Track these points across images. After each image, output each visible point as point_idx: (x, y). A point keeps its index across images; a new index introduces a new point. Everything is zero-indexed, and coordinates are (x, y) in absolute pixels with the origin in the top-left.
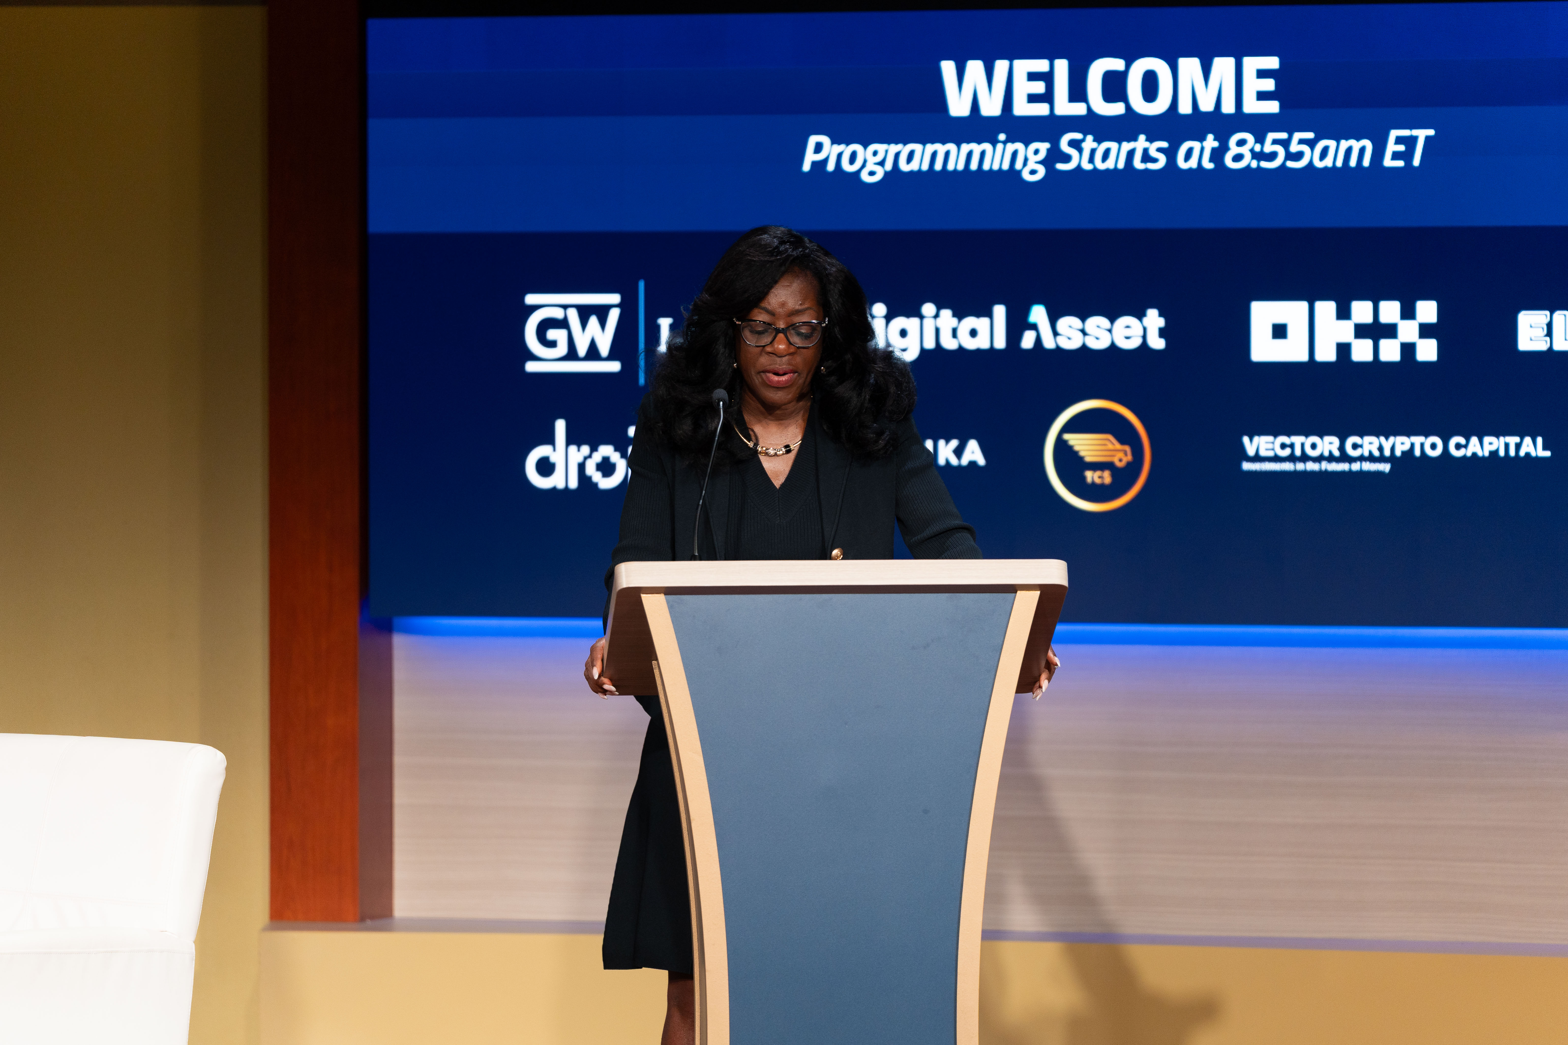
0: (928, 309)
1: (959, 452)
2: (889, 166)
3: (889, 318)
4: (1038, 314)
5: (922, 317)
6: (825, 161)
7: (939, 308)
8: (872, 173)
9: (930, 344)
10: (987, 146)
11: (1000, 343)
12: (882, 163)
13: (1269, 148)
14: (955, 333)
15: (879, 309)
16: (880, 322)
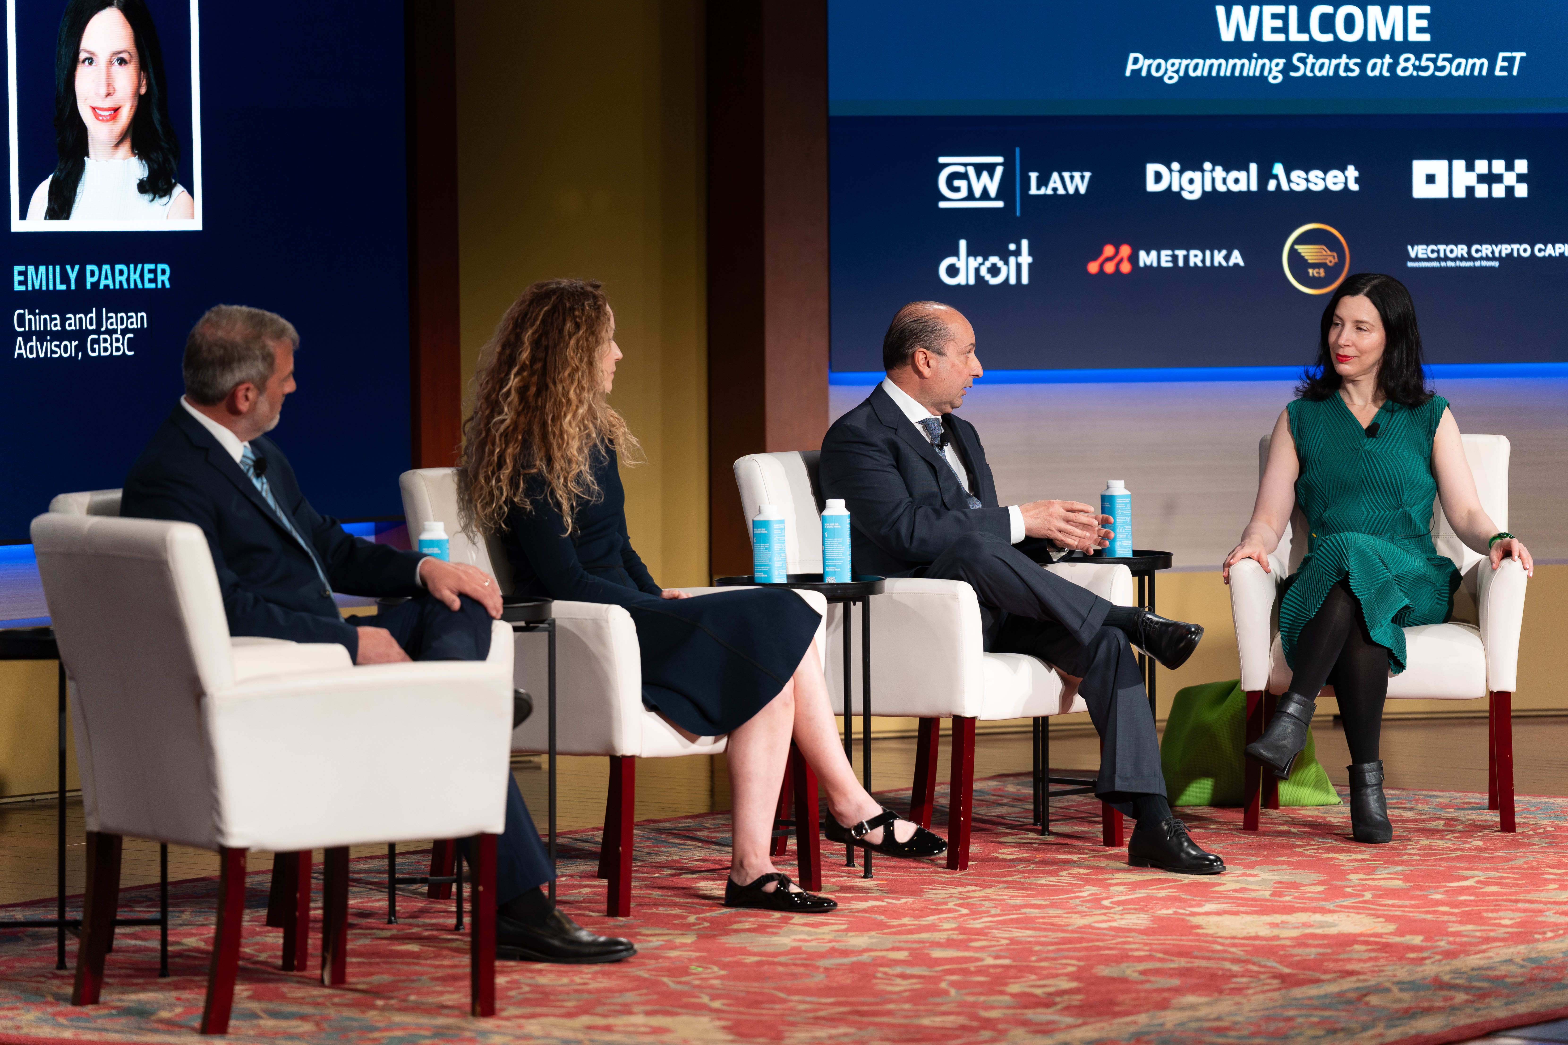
0: (1207, 166)
1: (1227, 258)
2: (1182, 73)
3: (1181, 172)
4: (1278, 169)
5: (1203, 171)
6: (1140, 70)
7: (1214, 165)
8: (1171, 78)
9: (1208, 188)
10: (1245, 61)
11: (1254, 187)
12: (1177, 71)
13: (1424, 63)
14: (1224, 181)
15: (1176, 166)
16: (1176, 175)
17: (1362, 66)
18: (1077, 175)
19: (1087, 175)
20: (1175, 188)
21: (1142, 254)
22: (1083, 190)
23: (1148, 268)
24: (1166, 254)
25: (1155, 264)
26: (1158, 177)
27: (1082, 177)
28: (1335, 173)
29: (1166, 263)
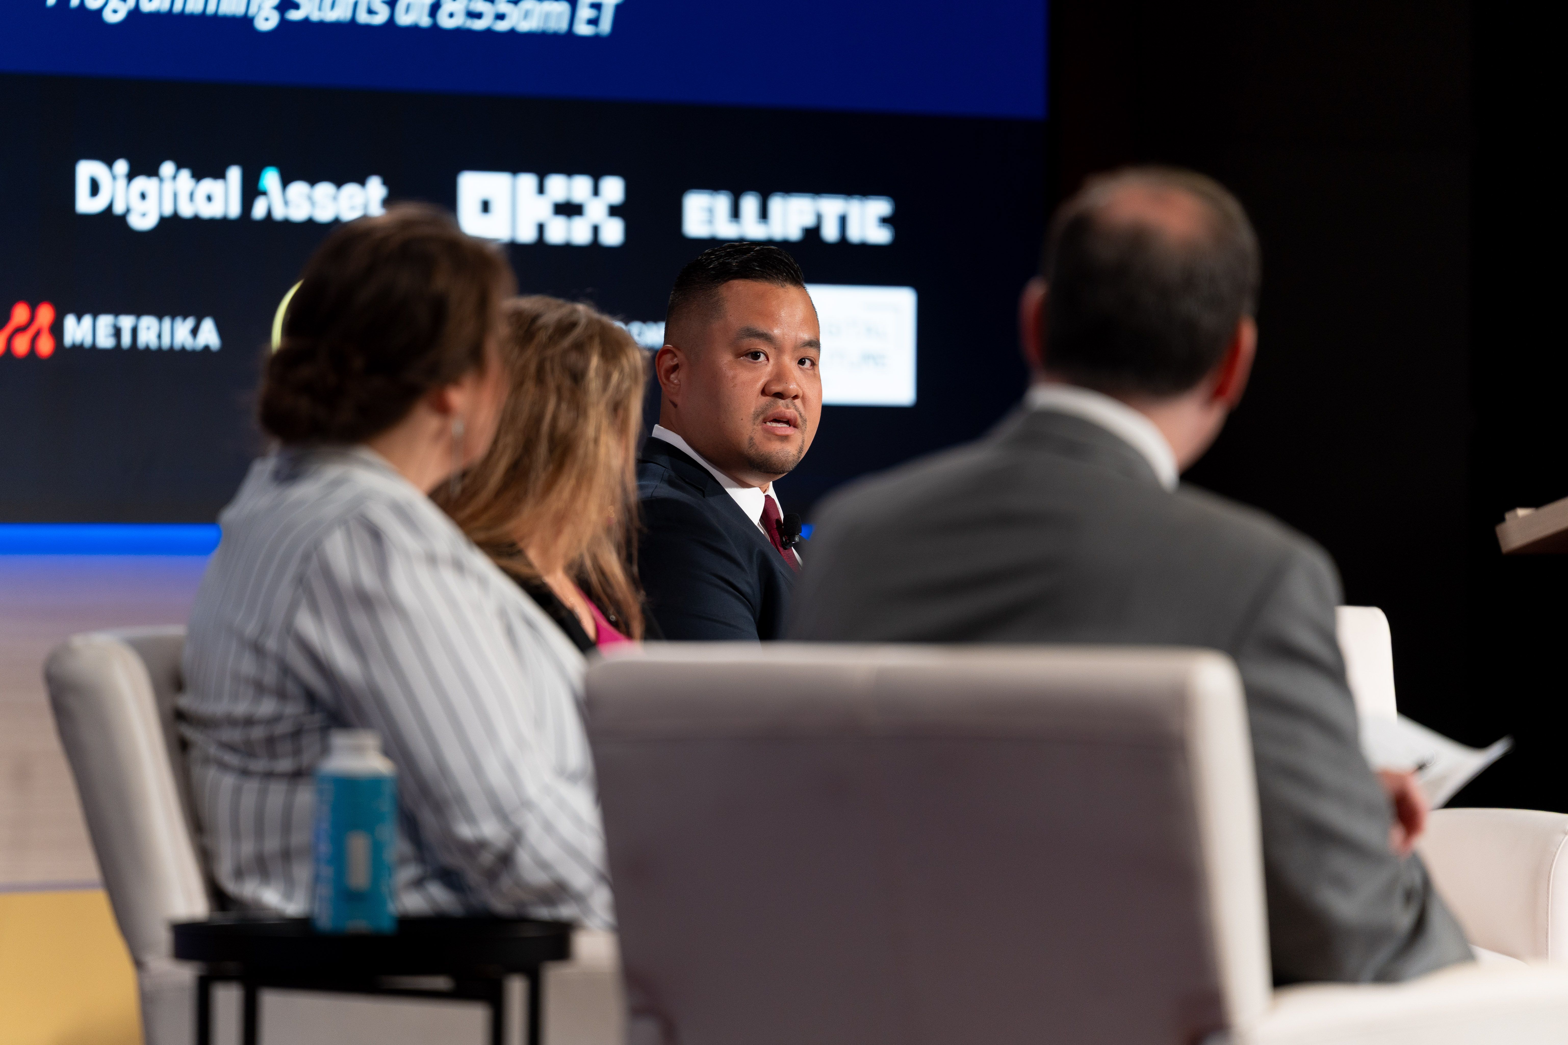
0: (167, 168)
1: (195, 332)
2: (132, 4)
3: (131, 176)
4: (270, 179)
5: (161, 180)
7: (178, 167)
8: (115, 11)
9: (168, 211)
11: (234, 210)
13: (479, 5)
14: (192, 196)
15: (122, 166)
16: (122, 182)
17: (391, 7)
20: (118, 209)
21: (70, 321)
23: (78, 349)
24: (105, 322)
25: (88, 342)
26: (95, 188)
28: (351, 189)
29: (105, 341)
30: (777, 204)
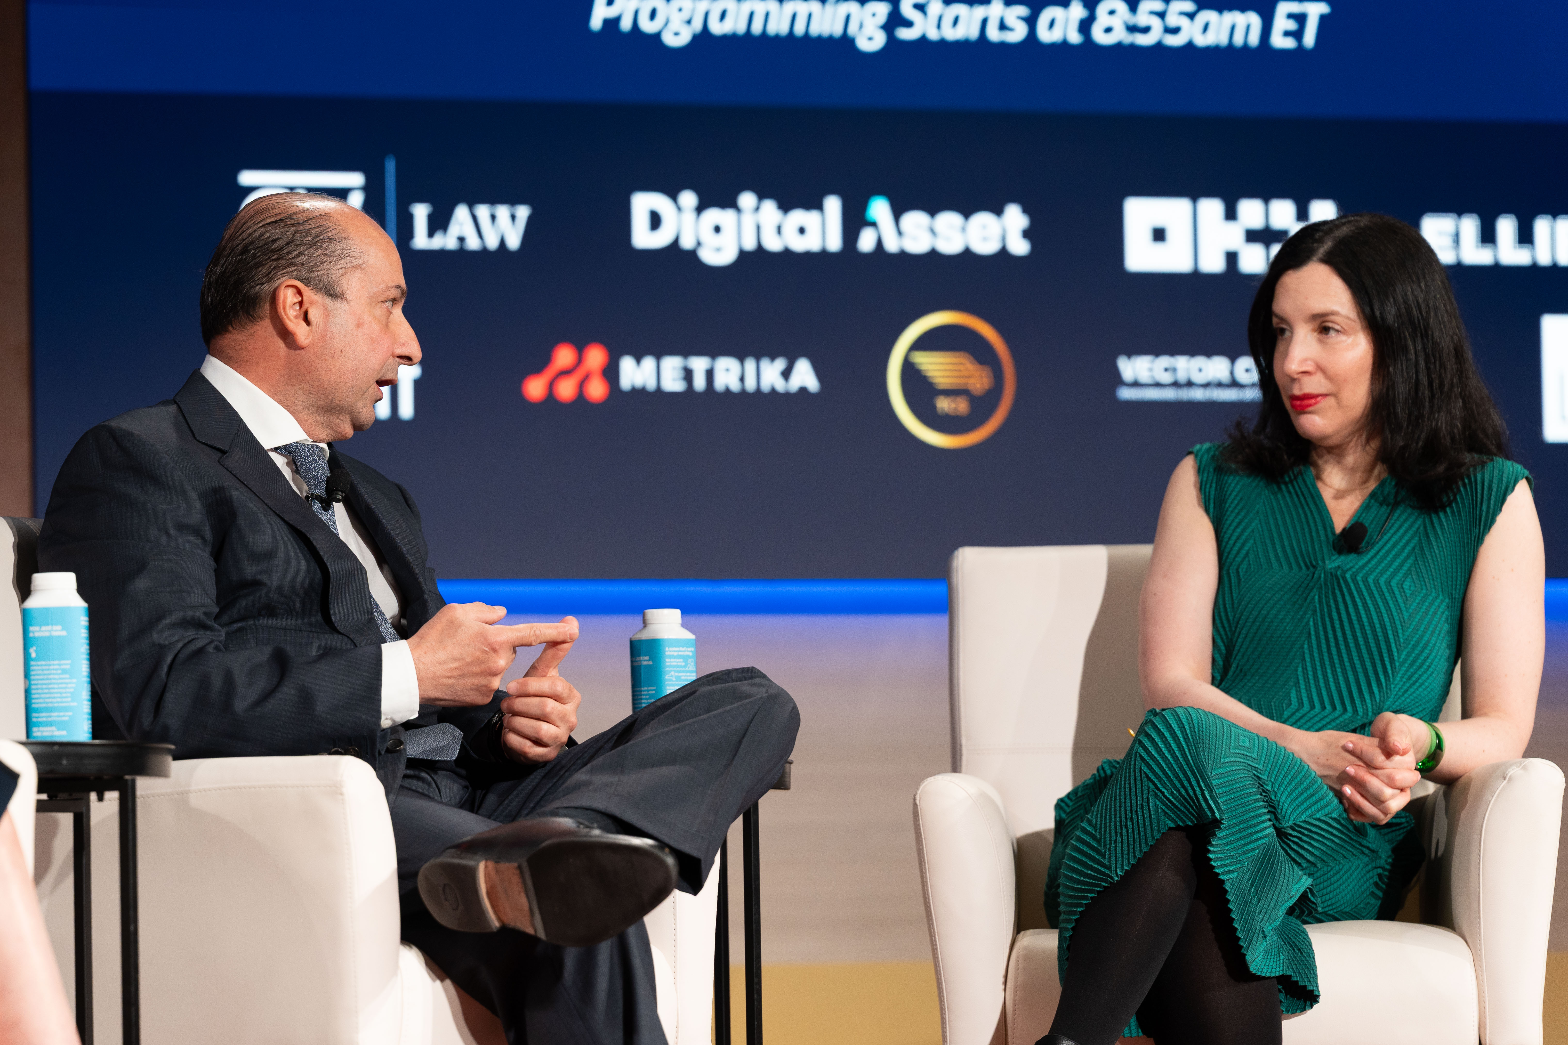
0: (747, 199)
1: (786, 374)
2: (697, 26)
3: (701, 208)
4: (879, 209)
5: (740, 212)
6: (619, 18)
7: (760, 198)
8: (677, 35)
10: (815, 7)
11: (835, 243)
12: (689, 22)
13: (1143, 18)
14: (779, 230)
15: (688, 199)
16: (688, 216)
17: (1031, 21)
18: (503, 211)
19: (523, 212)
20: (687, 242)
21: (627, 364)
22: (514, 242)
23: (638, 393)
24: (672, 365)
25: (651, 385)
26: (655, 221)
27: (513, 217)
28: (983, 220)
29: (673, 383)
30: (1542, 226)
